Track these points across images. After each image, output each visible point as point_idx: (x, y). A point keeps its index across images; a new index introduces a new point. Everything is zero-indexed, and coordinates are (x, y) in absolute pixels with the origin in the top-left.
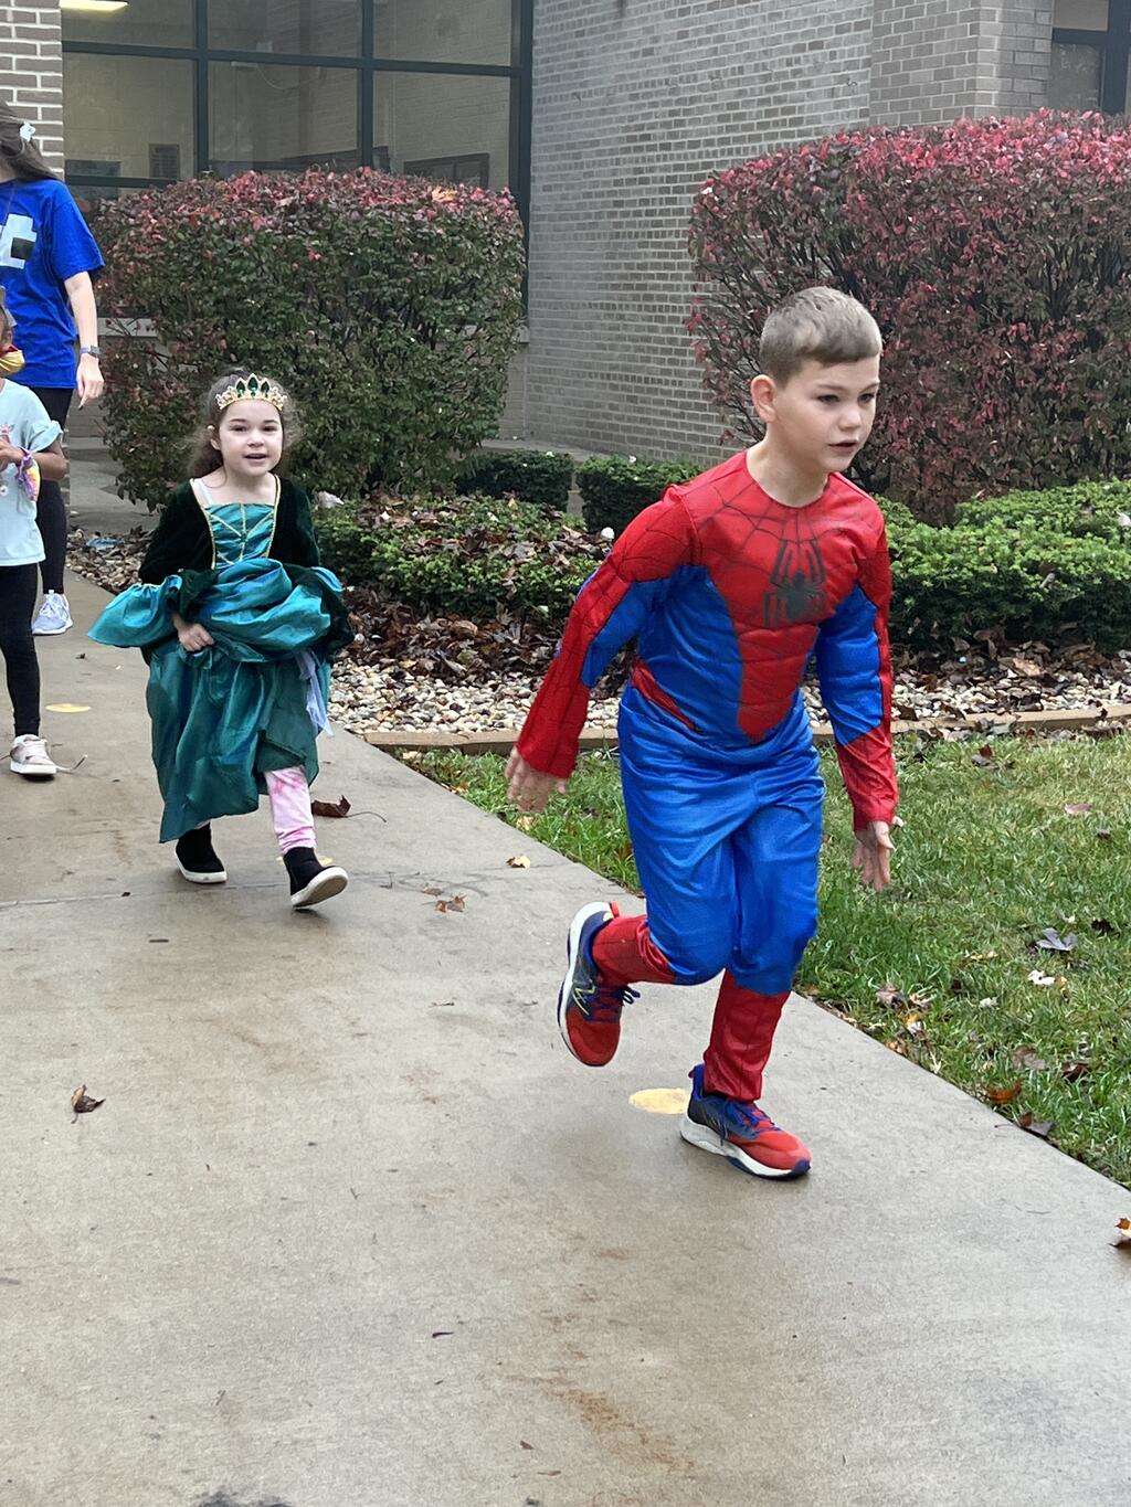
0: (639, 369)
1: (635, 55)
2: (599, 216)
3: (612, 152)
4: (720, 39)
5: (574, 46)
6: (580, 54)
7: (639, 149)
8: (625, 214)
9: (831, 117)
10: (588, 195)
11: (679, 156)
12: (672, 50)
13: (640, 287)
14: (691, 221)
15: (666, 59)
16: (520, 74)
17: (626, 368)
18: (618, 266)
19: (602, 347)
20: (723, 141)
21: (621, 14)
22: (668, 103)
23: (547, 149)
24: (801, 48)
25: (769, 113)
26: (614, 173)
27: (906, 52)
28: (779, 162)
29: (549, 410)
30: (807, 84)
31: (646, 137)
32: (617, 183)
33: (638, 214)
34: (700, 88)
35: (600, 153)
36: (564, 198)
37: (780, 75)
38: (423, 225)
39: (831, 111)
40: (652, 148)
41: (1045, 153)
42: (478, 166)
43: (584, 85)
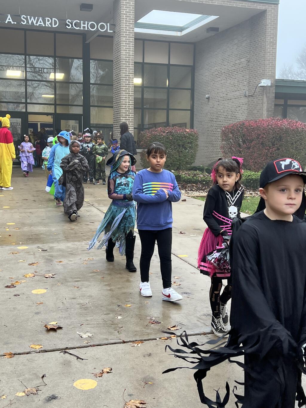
0: (211, 156)
1: (211, 108)
2: (205, 132)
3: (207, 122)
4: (225, 105)
5: (201, 106)
6: (202, 107)
7: (211, 122)
8: (209, 132)
9: (242, 117)
10: (203, 129)
11: (218, 123)
12: (217, 107)
13: (212, 143)
14: (221, 133)
15: (216, 108)
16: (192, 110)
17: (210, 156)
18: (208, 140)
19: (206, 153)
20: (225, 121)
21: (209, 101)
22: (216, 115)
23: (196, 122)
24: (237, 107)
25: (232, 117)
26: (207, 126)
27: (253, 108)
28: (234, 125)
29: (196, 163)
30: (238, 112)
31: (213, 120)
32: (208, 127)
33: (211, 132)
34: (221, 113)
36: (199, 129)
37: (234, 111)
38: (185, 134)
39: (242, 116)
40: (214, 122)
41: (271, 124)
42: (185, 125)
43: (202, 112)
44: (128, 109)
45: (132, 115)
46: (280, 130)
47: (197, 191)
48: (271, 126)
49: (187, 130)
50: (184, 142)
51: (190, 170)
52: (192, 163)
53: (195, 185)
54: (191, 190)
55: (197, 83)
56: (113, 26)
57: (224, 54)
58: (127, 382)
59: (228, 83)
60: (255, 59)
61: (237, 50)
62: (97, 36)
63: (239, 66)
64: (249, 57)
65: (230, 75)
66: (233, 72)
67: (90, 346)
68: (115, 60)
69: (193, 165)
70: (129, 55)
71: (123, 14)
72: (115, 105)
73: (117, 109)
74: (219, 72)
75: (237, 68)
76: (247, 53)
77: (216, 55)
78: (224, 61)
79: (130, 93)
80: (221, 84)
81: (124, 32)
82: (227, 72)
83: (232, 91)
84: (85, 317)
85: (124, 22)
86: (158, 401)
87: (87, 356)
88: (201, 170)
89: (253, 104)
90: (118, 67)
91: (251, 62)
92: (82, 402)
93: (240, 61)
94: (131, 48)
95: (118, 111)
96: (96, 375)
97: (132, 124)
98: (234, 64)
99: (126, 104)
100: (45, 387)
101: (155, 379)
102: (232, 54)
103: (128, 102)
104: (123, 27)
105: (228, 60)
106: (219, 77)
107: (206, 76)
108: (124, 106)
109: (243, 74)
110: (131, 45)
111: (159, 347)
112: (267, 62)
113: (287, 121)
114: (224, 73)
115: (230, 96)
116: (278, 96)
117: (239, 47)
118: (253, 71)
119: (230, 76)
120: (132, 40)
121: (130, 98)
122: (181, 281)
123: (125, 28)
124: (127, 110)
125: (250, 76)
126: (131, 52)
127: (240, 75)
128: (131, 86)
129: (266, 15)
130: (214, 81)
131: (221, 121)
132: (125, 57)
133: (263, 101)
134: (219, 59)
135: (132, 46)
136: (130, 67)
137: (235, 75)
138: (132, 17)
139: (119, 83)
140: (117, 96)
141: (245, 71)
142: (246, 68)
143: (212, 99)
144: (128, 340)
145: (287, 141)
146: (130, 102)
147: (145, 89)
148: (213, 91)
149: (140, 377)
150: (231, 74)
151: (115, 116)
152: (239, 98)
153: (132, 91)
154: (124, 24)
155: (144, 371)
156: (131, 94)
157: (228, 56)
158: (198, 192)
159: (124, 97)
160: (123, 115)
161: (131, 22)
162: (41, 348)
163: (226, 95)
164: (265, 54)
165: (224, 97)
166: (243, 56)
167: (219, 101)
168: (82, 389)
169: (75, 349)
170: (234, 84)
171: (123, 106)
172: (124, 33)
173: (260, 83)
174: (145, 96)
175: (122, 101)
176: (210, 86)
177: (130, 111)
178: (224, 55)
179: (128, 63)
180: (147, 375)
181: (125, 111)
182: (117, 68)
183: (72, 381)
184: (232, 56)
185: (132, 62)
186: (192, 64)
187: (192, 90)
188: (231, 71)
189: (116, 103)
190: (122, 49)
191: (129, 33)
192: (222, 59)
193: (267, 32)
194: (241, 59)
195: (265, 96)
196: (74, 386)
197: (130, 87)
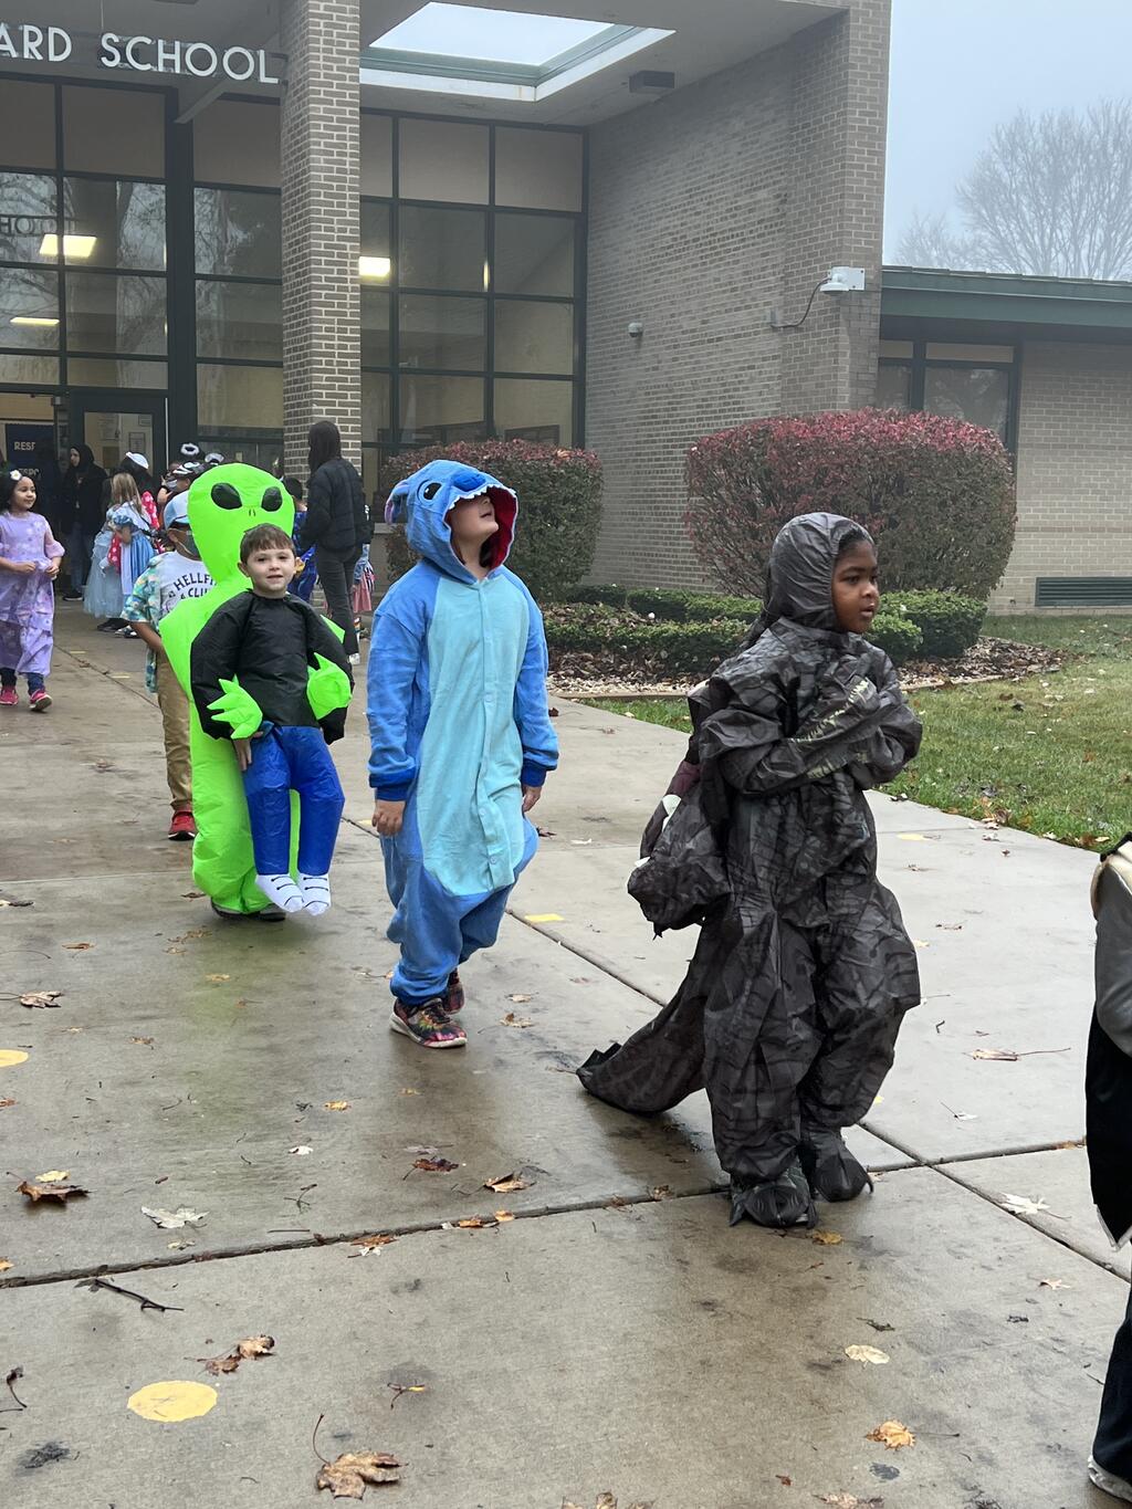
0: (652, 549)
1: (648, 370)
2: (627, 461)
3: (635, 425)
4: (697, 362)
5: (611, 363)
6: (614, 369)
7: (651, 423)
8: (643, 460)
9: (760, 407)
10: (620, 450)
11: (674, 428)
12: (672, 366)
13: (652, 502)
14: (685, 465)
15: (666, 373)
16: (579, 379)
17: (645, 549)
18: (638, 490)
19: (630, 537)
20: (699, 419)
21: (639, 346)
22: (667, 397)
23: (595, 423)
24: (742, 369)
25: (725, 404)
26: (636, 437)
27: (799, 373)
28: (732, 434)
29: (597, 574)
30: (747, 388)
31: (655, 417)
32: (637, 443)
34: (686, 389)
35: (627, 425)
36: (605, 451)
37: (731, 383)
38: (554, 468)
39: (760, 404)
40: (658, 423)
41: (866, 430)
42: (553, 432)
43: (617, 386)
44: (340, 372)
45: (353, 397)
46: (900, 453)
47: (597, 677)
48: (868, 439)
49: (560, 453)
50: (550, 497)
51: (571, 600)
52: (578, 577)
53: (590, 655)
54: (577, 675)
55: (595, 279)
56: (280, 60)
57: (695, 170)
58: (331, 1389)
59: (707, 279)
60: (808, 190)
61: (743, 156)
62: (218, 98)
63: (749, 218)
64: (784, 184)
65: (715, 248)
66: (728, 238)
67: (194, 1258)
68: (287, 189)
69: (584, 582)
70: (339, 171)
71: (315, 15)
72: (291, 359)
73: (299, 373)
74: (675, 239)
75: (743, 223)
76: (779, 168)
77: (667, 173)
78: (695, 199)
79: (345, 314)
80: (684, 281)
81: (321, 84)
82: (703, 238)
83: (723, 309)
84: (174, 1151)
85: (322, 46)
86: (444, 1454)
87: (181, 1296)
88: (615, 599)
89: (800, 359)
90: (301, 216)
91: (794, 202)
92: (160, 1466)
93: (752, 197)
94: (349, 143)
95: (302, 381)
96: (212, 1367)
97: (353, 429)
98: (728, 211)
99: (333, 355)
100: (18, 1416)
101: (435, 1375)
102: (723, 173)
103: (340, 347)
104: (317, 67)
105: (708, 194)
106: (680, 257)
107: (627, 252)
108: (324, 359)
109: (763, 245)
110: (348, 134)
111: (451, 1256)
112: (851, 204)
113: (925, 421)
114: (694, 240)
115: (720, 326)
116: (890, 329)
117: (746, 144)
118: (799, 236)
119: (717, 254)
120: (351, 113)
121: (345, 331)
122: (535, 1011)
123: (326, 67)
124: (337, 375)
125: (787, 254)
126: (348, 159)
127: (752, 251)
128: (349, 284)
129: (848, 27)
130: (659, 268)
131: (684, 421)
132: (326, 178)
133: (836, 347)
134: (679, 187)
135: (352, 138)
136: (344, 214)
137: (735, 249)
138: (352, 28)
139: (305, 273)
140: (298, 324)
141: (769, 234)
142: (776, 225)
143: (653, 338)
144: (337, 1233)
145: (923, 495)
146: (345, 347)
147: (402, 298)
148: (656, 306)
149: (377, 1367)
150: (721, 246)
151: (289, 399)
152: (749, 334)
153: (352, 306)
154: (321, 55)
155: (392, 1346)
156: (349, 318)
157: (709, 178)
158: (601, 682)
159: (324, 326)
160: (320, 395)
161: (347, 48)
162: (6, 1269)
163: (704, 322)
164: (843, 174)
165: (693, 331)
166: (762, 181)
167: (675, 347)
168: (159, 1418)
169: (135, 1269)
170: (730, 283)
171: (320, 363)
172: (322, 89)
173: (825, 282)
174: (402, 327)
175: (314, 341)
176: (645, 290)
177: (346, 380)
178: (693, 174)
179: (335, 201)
180: (407, 1358)
181: (327, 379)
182: (294, 219)
183: (122, 1392)
184: (722, 180)
185: (351, 197)
186: (577, 208)
187: (579, 303)
188: (719, 236)
189: (295, 350)
190: (312, 147)
191: (338, 86)
192: (687, 192)
193: (850, 93)
194: (755, 189)
195: (842, 328)
196: (129, 1410)
197: (346, 289)
